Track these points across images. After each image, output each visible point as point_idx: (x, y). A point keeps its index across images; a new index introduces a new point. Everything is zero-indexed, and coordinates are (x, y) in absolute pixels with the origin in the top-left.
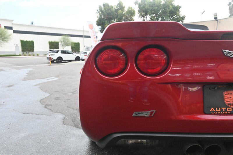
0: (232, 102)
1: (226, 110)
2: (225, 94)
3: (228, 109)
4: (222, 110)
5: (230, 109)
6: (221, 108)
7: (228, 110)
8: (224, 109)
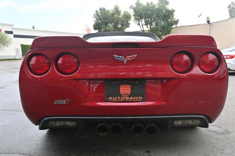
0: (125, 93)
1: (120, 99)
2: (121, 87)
3: (122, 98)
4: (117, 99)
5: (123, 98)
6: (117, 97)
7: (122, 99)
8: (119, 98)
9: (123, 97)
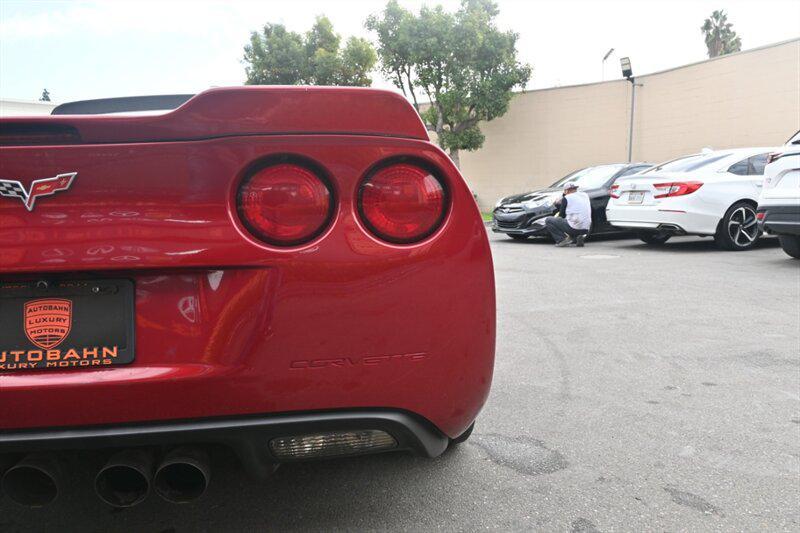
0: (48, 333)
1: (23, 358)
2: (30, 311)
3: (30, 353)
4: (10, 359)
5: (36, 355)
6: (8, 353)
7: (30, 359)
8: (17, 354)
9: (37, 349)
